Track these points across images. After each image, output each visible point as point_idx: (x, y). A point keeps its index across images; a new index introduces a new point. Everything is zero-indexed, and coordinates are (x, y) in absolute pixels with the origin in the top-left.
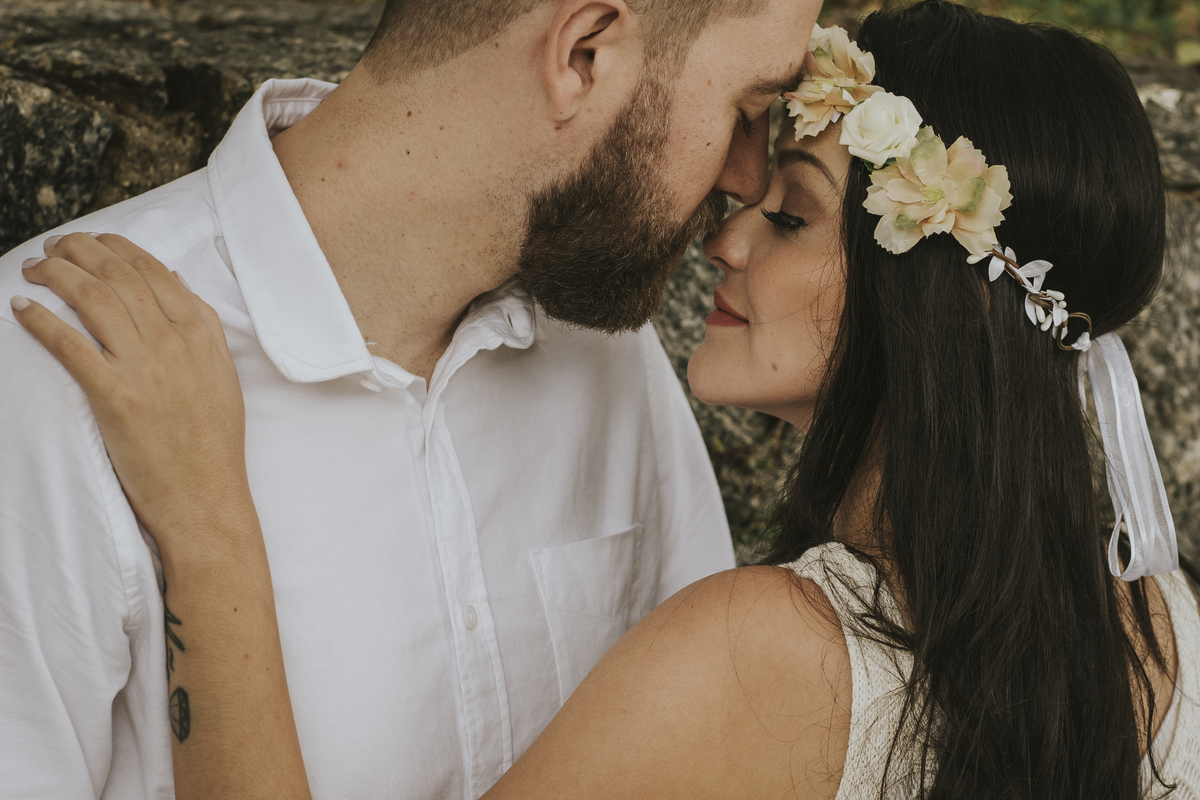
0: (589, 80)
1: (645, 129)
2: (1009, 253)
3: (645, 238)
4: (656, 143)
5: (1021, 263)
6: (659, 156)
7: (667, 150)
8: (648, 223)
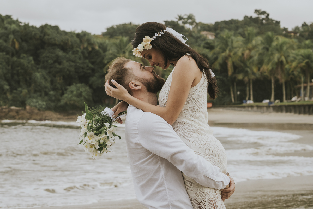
0: (138, 85)
1: (143, 80)
2: (154, 37)
3: (154, 81)
4: (144, 79)
5: (155, 36)
6: (145, 79)
7: (145, 78)
8: (152, 81)
